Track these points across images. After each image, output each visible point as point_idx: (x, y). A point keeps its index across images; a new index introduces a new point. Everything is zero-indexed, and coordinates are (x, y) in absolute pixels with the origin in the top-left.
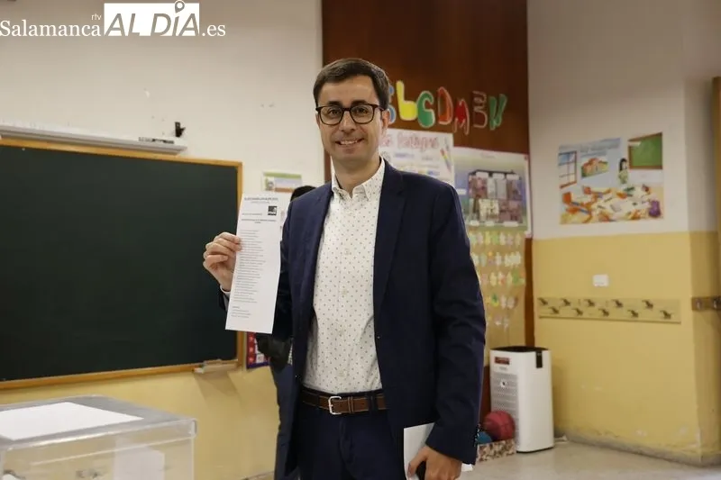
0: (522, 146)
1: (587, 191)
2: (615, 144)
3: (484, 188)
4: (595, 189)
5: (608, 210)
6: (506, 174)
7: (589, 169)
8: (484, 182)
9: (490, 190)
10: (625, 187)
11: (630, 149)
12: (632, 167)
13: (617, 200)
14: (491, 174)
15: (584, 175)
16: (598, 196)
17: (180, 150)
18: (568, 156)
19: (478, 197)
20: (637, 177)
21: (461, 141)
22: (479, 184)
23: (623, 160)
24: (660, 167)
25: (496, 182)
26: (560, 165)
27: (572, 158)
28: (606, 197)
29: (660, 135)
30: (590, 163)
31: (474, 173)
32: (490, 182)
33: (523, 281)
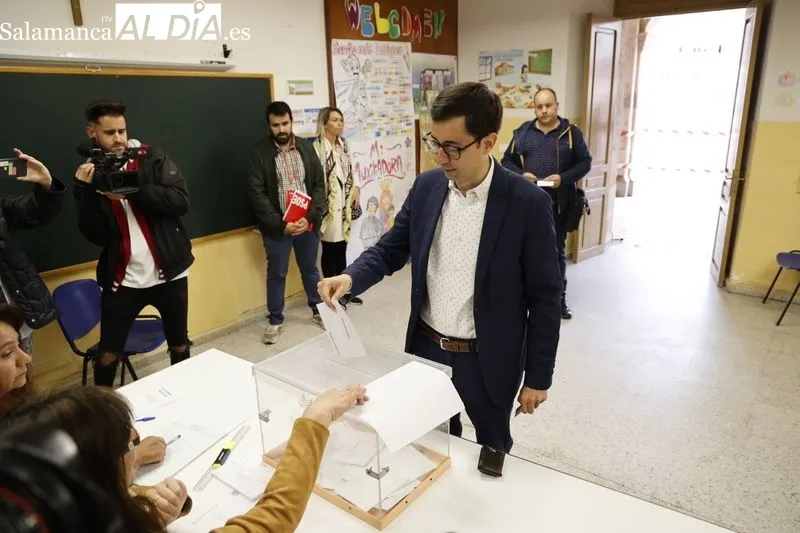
0: (452, 50)
1: (499, 86)
2: (520, 53)
3: (430, 83)
4: (503, 85)
5: (513, 100)
6: (443, 71)
7: (500, 70)
8: (430, 77)
9: (434, 83)
10: (526, 85)
11: (530, 58)
12: (530, 71)
13: (518, 94)
14: (434, 71)
15: (497, 74)
16: (506, 90)
17: (229, 68)
18: (486, 59)
19: (426, 89)
20: (534, 79)
21: (415, 49)
22: (427, 80)
23: (525, 66)
24: (549, 73)
25: (437, 77)
26: (481, 65)
27: (489, 61)
28: (511, 91)
29: (550, 51)
30: (502, 66)
31: (424, 72)
32: (434, 77)
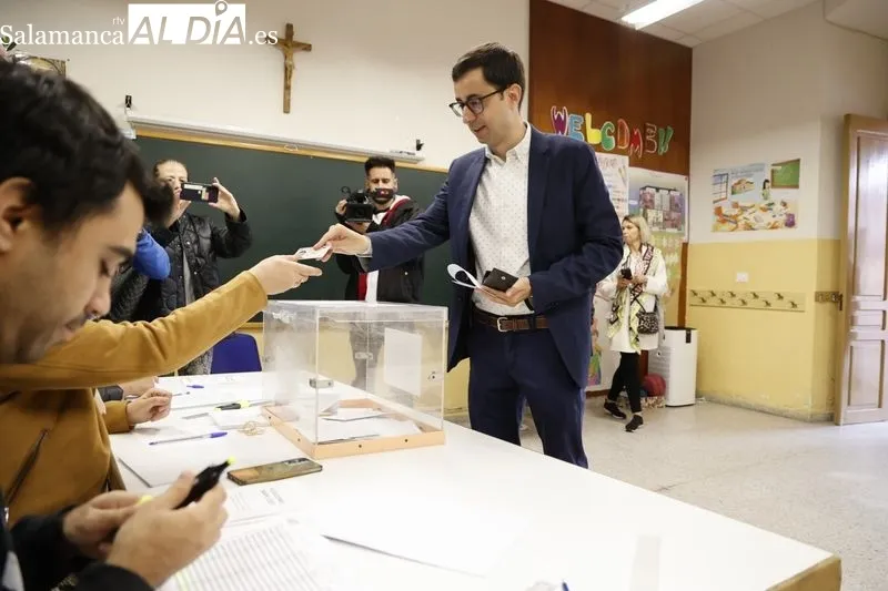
0: (684, 169)
1: (736, 205)
2: (760, 168)
3: (652, 201)
4: (741, 204)
5: (752, 221)
6: (670, 190)
7: (738, 187)
8: (652, 196)
9: (657, 202)
10: (767, 202)
11: (773, 171)
12: (773, 186)
13: (759, 213)
14: (658, 189)
15: (733, 193)
16: (744, 209)
17: (418, 160)
18: (720, 177)
19: (647, 207)
20: (777, 195)
21: (634, 163)
22: (649, 197)
23: (767, 181)
24: (797, 187)
25: (661, 196)
26: (715, 184)
27: (724, 179)
28: (750, 211)
29: (799, 160)
30: (739, 183)
31: (644, 188)
32: (657, 196)
33: (679, 277)
